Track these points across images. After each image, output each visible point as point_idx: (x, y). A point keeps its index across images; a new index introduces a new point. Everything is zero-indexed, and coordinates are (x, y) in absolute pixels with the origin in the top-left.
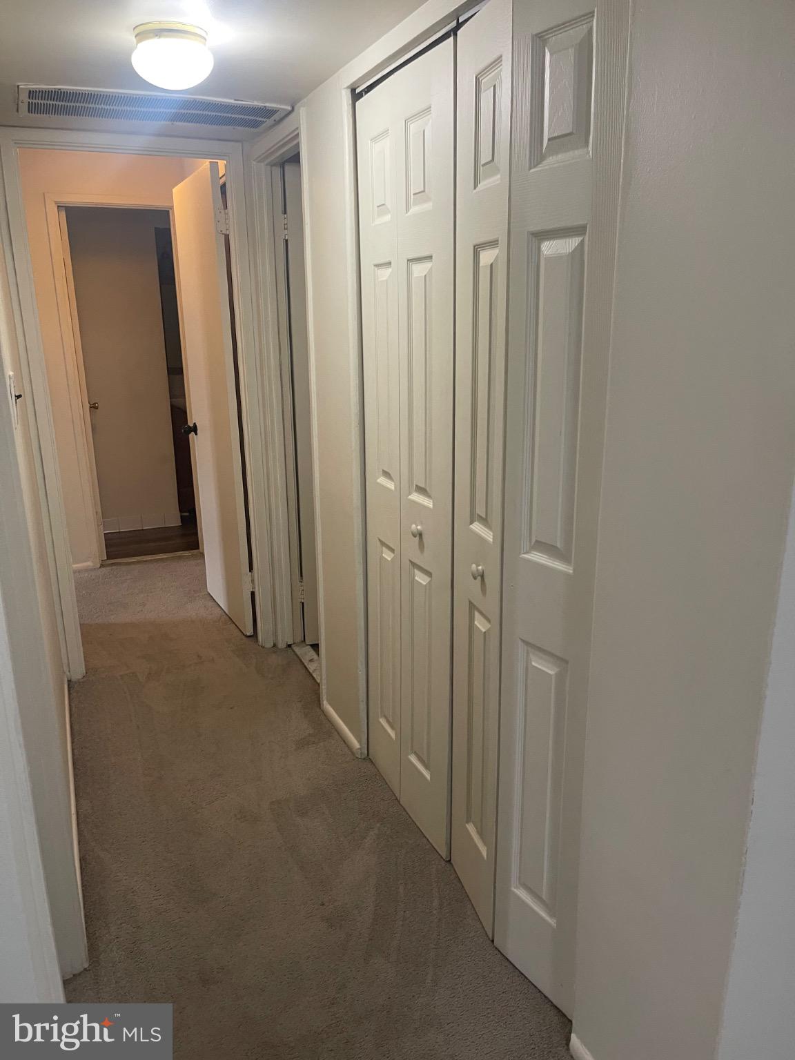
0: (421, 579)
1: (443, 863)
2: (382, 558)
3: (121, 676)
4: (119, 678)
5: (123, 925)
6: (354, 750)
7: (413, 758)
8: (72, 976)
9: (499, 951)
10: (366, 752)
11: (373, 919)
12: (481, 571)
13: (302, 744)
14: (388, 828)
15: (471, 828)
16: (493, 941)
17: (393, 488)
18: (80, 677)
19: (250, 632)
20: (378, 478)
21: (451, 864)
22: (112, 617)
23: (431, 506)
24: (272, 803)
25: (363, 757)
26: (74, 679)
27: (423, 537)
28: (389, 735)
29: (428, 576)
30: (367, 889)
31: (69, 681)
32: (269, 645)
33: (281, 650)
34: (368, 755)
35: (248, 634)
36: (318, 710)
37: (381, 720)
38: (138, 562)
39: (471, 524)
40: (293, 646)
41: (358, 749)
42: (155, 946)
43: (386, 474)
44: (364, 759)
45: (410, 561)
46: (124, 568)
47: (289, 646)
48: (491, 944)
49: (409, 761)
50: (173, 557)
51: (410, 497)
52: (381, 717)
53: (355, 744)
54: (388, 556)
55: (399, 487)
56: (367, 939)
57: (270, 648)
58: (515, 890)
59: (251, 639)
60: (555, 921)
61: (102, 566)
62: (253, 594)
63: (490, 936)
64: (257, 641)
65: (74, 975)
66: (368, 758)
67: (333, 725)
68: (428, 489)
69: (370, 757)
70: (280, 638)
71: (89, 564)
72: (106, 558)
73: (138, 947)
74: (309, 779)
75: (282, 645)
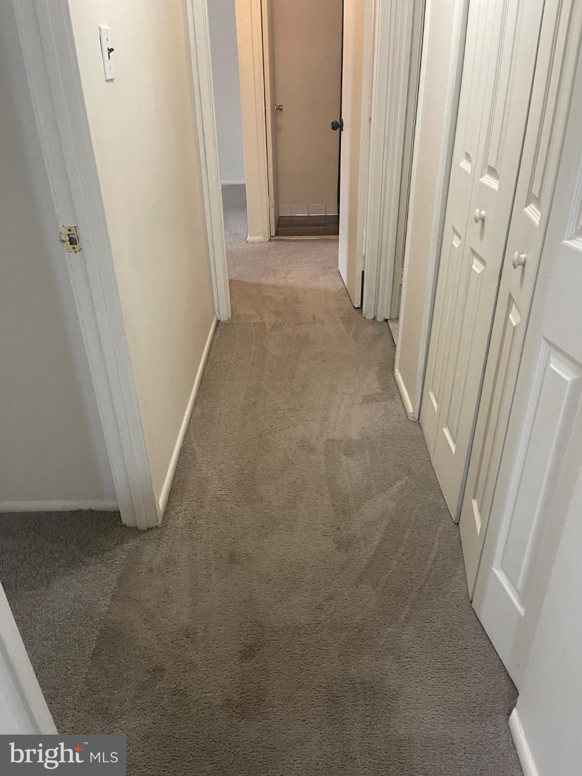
0: (477, 267)
1: (452, 524)
2: (452, 244)
3: (254, 323)
4: (252, 324)
5: (192, 502)
6: (408, 414)
7: (446, 431)
8: (146, 529)
9: (474, 612)
10: (417, 417)
11: (375, 552)
12: (523, 260)
13: (368, 399)
14: (414, 482)
15: (475, 503)
16: (471, 602)
17: (469, 171)
18: (226, 319)
19: (357, 305)
20: (461, 161)
21: (458, 526)
22: (264, 279)
23: (497, 188)
24: (328, 440)
25: (414, 420)
26: (222, 320)
27: (485, 221)
28: (433, 407)
29: (482, 263)
30: (378, 527)
31: (218, 321)
32: (370, 317)
33: (378, 323)
34: (419, 419)
35: (356, 306)
36: (390, 375)
37: (430, 393)
38: (296, 240)
39: (526, 206)
40: (389, 321)
41: (412, 413)
42: (208, 524)
43: (468, 156)
44: (414, 422)
45: (471, 248)
46: (285, 244)
47: (386, 320)
48: (470, 604)
49: (443, 433)
50: (323, 239)
51: (482, 180)
52: (431, 391)
53: (410, 409)
54: (456, 243)
55: (474, 169)
56: (364, 567)
57: (370, 320)
58: (495, 570)
59: (357, 310)
60: (524, 611)
61: (270, 240)
62: (363, 272)
63: (470, 598)
64: (362, 313)
65: (148, 528)
66: (418, 422)
67: (398, 390)
68: (497, 171)
69: (420, 421)
70: (379, 314)
71: (261, 238)
72: (274, 235)
73: (196, 521)
74: (363, 428)
75: (380, 319)
